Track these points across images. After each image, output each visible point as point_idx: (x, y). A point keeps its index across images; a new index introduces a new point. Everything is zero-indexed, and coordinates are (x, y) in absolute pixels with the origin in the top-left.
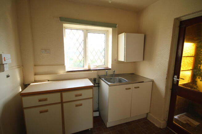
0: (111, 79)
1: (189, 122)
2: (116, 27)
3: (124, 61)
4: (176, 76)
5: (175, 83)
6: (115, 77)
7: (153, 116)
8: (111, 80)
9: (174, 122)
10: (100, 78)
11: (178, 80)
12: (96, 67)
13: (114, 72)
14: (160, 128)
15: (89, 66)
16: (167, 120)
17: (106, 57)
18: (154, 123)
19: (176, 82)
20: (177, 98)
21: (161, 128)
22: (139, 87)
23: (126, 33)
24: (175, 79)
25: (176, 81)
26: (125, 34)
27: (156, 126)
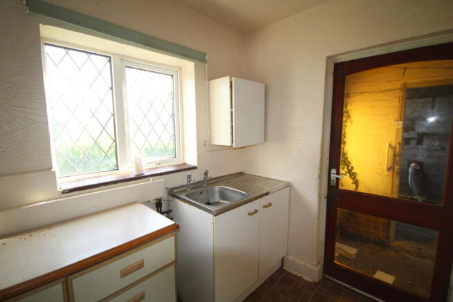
0: (201, 193)
1: (342, 253)
2: (204, 61)
3: (232, 146)
4: (334, 171)
5: (333, 183)
6: (209, 188)
7: (296, 260)
8: (202, 196)
9: (336, 262)
10: (174, 196)
11: (338, 176)
12: (154, 166)
13: (206, 174)
14: (315, 283)
15: (138, 166)
16: (322, 261)
17: (177, 136)
18: (299, 275)
19: (335, 182)
20: (339, 213)
21: (317, 281)
22: (270, 204)
23: (235, 76)
24: (334, 176)
25: (335, 179)
26: (231, 78)
27: (306, 282)
